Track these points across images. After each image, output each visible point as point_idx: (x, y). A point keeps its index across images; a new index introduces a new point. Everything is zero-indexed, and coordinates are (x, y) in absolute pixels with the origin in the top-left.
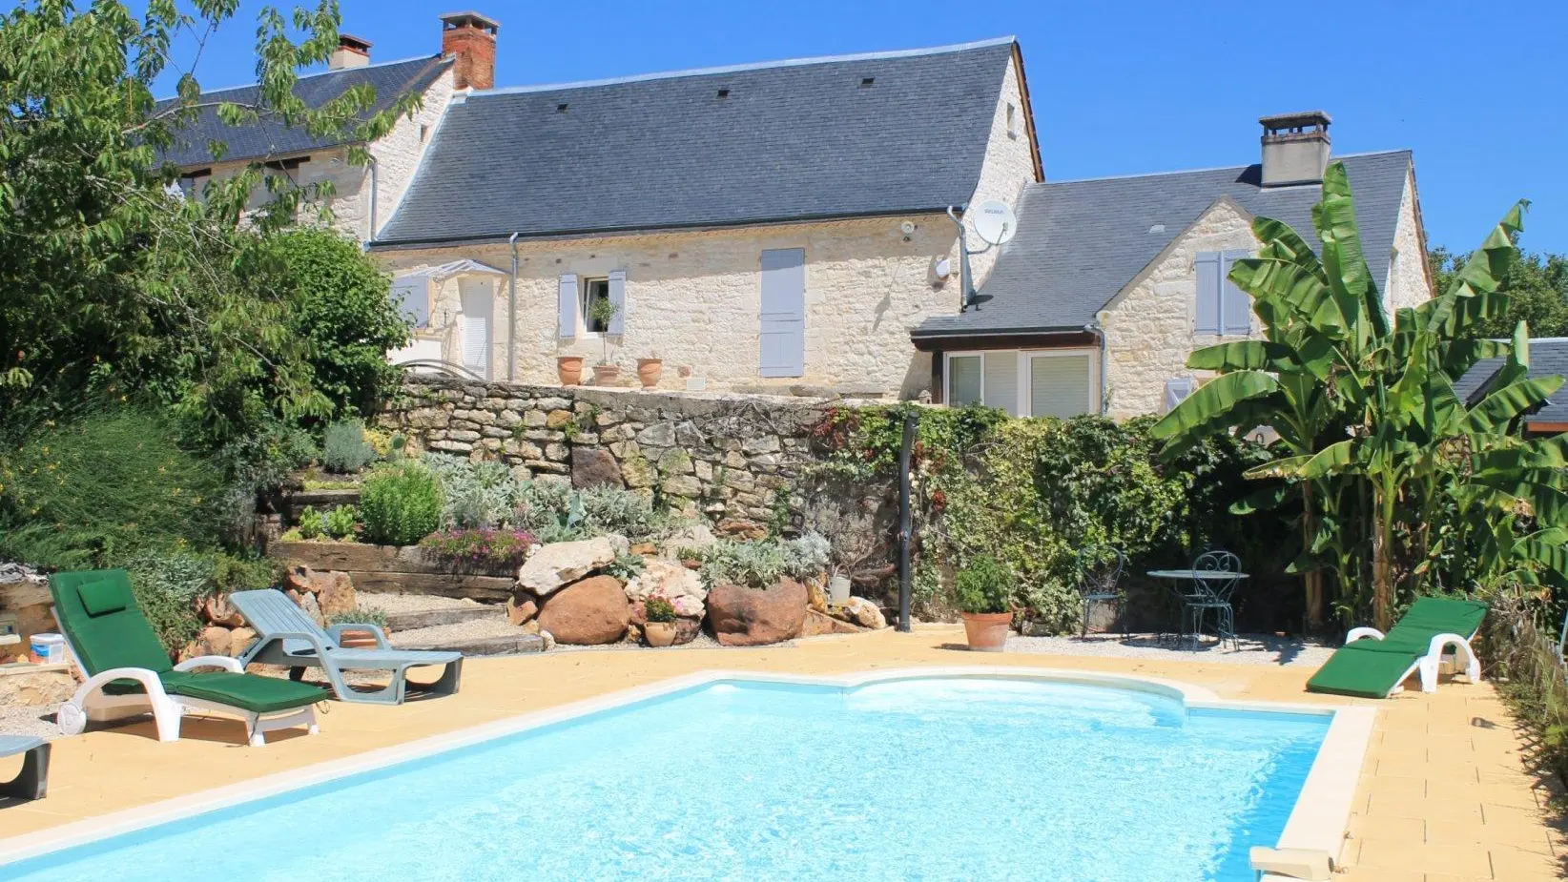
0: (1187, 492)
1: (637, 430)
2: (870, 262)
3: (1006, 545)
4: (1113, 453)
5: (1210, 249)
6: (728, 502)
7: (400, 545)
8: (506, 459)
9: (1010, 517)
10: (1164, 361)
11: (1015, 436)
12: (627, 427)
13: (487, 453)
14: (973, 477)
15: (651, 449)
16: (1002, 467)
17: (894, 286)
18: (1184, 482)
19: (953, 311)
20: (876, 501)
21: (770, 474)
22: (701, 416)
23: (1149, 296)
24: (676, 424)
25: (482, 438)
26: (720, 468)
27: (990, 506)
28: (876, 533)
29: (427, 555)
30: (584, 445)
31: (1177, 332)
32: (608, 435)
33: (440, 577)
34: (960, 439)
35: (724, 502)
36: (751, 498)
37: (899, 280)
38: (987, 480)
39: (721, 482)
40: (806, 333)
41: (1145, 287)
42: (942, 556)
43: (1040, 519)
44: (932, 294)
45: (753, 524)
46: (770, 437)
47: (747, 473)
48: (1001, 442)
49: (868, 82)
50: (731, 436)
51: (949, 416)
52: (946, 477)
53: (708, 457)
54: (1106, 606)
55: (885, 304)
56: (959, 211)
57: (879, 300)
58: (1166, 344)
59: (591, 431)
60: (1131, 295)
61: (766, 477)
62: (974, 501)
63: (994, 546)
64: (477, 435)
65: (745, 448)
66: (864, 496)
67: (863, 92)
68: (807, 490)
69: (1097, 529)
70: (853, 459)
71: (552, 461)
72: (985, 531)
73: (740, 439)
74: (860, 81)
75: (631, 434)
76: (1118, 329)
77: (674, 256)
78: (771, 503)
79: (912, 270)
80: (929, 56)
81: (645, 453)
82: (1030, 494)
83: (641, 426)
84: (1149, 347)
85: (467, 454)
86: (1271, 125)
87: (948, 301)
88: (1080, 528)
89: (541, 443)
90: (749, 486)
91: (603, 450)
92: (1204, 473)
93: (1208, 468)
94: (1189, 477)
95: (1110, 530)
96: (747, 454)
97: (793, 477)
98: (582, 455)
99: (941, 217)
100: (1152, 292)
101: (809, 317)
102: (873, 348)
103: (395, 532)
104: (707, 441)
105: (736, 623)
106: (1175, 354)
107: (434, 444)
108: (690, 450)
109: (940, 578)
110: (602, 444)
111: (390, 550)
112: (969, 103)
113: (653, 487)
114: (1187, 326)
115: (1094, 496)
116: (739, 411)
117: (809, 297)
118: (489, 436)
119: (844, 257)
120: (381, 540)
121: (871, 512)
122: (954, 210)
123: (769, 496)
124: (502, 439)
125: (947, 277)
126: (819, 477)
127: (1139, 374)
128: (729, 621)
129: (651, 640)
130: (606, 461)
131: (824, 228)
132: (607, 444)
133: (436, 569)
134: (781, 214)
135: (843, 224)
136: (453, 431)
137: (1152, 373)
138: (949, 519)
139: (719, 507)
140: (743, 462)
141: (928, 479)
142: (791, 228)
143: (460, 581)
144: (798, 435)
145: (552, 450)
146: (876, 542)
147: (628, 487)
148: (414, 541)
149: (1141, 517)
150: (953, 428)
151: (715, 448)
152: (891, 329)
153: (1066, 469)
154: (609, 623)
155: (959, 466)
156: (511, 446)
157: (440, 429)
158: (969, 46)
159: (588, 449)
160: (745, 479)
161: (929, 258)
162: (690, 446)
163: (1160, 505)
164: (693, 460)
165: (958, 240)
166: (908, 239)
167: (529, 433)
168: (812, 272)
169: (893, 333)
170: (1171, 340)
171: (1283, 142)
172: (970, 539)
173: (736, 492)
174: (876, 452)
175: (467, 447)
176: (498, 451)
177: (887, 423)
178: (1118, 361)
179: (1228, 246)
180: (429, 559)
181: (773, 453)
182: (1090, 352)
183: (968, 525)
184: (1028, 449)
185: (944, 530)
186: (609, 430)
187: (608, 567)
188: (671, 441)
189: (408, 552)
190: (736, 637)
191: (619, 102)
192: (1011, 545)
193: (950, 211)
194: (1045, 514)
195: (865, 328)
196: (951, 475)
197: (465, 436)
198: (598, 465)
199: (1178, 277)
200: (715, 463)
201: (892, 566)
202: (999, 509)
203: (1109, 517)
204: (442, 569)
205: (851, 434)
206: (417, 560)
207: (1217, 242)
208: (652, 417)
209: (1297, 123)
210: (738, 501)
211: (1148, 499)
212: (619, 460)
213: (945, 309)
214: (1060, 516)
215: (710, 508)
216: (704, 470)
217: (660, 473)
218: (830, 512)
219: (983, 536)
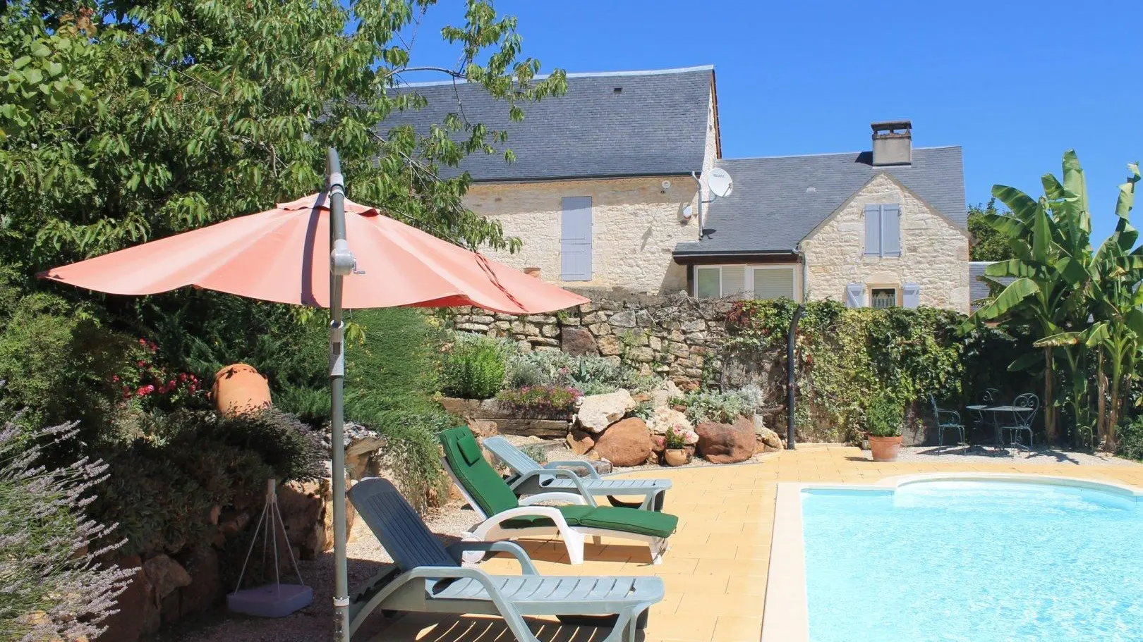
0: (959, 355)
1: (609, 316)
2: (637, 206)
3: (848, 391)
4: (916, 332)
5: (874, 203)
6: (672, 365)
7: (481, 399)
8: (513, 336)
9: (852, 372)
10: (844, 273)
11: (853, 320)
12: (601, 313)
13: (500, 332)
14: (828, 347)
15: (620, 329)
16: (846, 341)
17: (655, 222)
18: (957, 349)
19: (694, 239)
20: (769, 363)
21: (700, 346)
22: (653, 306)
23: (833, 231)
24: (636, 312)
25: (495, 322)
26: (667, 342)
27: (839, 366)
28: (770, 385)
29: (501, 405)
30: (570, 326)
31: (853, 255)
32: (588, 319)
33: (513, 421)
34: (822, 322)
35: (669, 365)
36: (687, 362)
37: (658, 219)
38: (838, 348)
39: (668, 351)
40: (594, 252)
41: (831, 226)
42: (812, 399)
43: (872, 373)
44: (680, 228)
45: (688, 379)
46: (699, 320)
47: (684, 345)
48: (845, 324)
49: (618, 90)
50: (674, 320)
51: (813, 307)
52: (813, 347)
53: (659, 335)
54: (909, 429)
55: (648, 234)
56: (698, 174)
57: (644, 231)
58: (846, 262)
59: (576, 317)
60: (822, 231)
61: (697, 347)
62: (830, 362)
63: (842, 392)
64: (492, 320)
65: (683, 328)
66: (761, 359)
67: (615, 96)
68: (725, 356)
69: (907, 379)
70: (755, 335)
71: (547, 337)
72: (837, 382)
73: (680, 322)
74: (612, 90)
75: (605, 318)
76: (814, 252)
77: (499, 200)
78: (701, 365)
79: (666, 213)
80: (658, 75)
81: (614, 331)
82: (865, 359)
83: (611, 313)
84: (834, 264)
85: (485, 332)
86: (876, 128)
87: (691, 233)
88: (897, 379)
89: (539, 325)
90: (686, 354)
91: (585, 330)
92: (970, 343)
93: (972, 341)
94: (961, 347)
95: (914, 381)
96: (684, 332)
97: (715, 347)
98: (569, 332)
99: (686, 178)
100: (836, 230)
101: (595, 242)
102: (640, 263)
103: (479, 389)
104: (657, 323)
105: (722, 448)
106: (852, 268)
107: (459, 326)
108: (646, 329)
109: (809, 413)
110: (583, 326)
111: (474, 402)
112: (689, 106)
113: (620, 356)
114: (860, 251)
115: (904, 358)
116: (679, 303)
117: (595, 229)
118: (500, 320)
119: (619, 203)
120: (467, 395)
121: (766, 371)
122: (696, 174)
123: (699, 361)
124: (510, 322)
125: (690, 217)
126: (734, 348)
127: (827, 281)
128: (716, 447)
129: (670, 461)
130: (587, 337)
131: (604, 183)
132: (587, 325)
133: (509, 415)
134: (574, 174)
135: (619, 181)
136: (474, 316)
137: (837, 281)
138: (815, 374)
139: (666, 368)
140: (683, 337)
141: (802, 348)
142: (582, 183)
143: (529, 423)
144: (718, 319)
145: (547, 330)
146: (770, 391)
147: (601, 354)
148: (491, 395)
149: (932, 372)
150: (817, 315)
151: (664, 328)
152: (652, 250)
153: (887, 341)
154: (643, 451)
155: (821, 340)
156: (517, 327)
157: (465, 314)
158: (683, 70)
159: (573, 329)
160: (684, 349)
161: (678, 205)
162: (646, 327)
163: (943, 364)
164: (649, 337)
165: (697, 193)
166: (663, 192)
167: (530, 318)
168: (596, 211)
169: (653, 253)
170: (848, 259)
171: (886, 139)
172: (828, 388)
173: (677, 357)
174: (770, 331)
175: (485, 328)
176: (508, 330)
177: (775, 311)
178: (813, 272)
179: (886, 201)
180: (504, 408)
181: (701, 331)
182: (795, 268)
183: (826, 378)
184: (862, 329)
185: (812, 381)
186: (588, 316)
187: (633, 411)
188: (633, 323)
189: (488, 402)
190: (722, 457)
191: (443, 97)
192: (852, 391)
193: (694, 175)
194: (874, 370)
195: (634, 249)
196: (816, 346)
197: (483, 320)
198: (581, 340)
199: (853, 220)
200: (663, 338)
201: (782, 406)
202: (845, 368)
203: (914, 372)
204: (514, 415)
205: (754, 319)
206: (495, 410)
207: (878, 199)
208: (618, 307)
209: (892, 127)
210: (679, 364)
211: (936, 360)
212: (596, 337)
213: (690, 238)
214: (884, 373)
215: (659, 369)
216: (656, 343)
217: (626, 345)
218: (739, 371)
219: (835, 386)
